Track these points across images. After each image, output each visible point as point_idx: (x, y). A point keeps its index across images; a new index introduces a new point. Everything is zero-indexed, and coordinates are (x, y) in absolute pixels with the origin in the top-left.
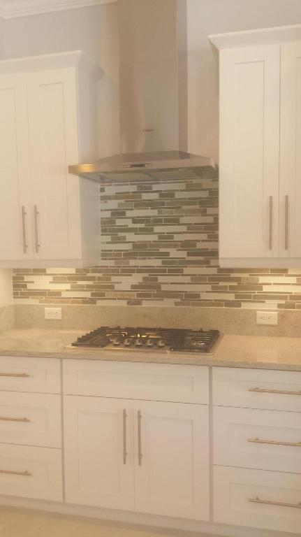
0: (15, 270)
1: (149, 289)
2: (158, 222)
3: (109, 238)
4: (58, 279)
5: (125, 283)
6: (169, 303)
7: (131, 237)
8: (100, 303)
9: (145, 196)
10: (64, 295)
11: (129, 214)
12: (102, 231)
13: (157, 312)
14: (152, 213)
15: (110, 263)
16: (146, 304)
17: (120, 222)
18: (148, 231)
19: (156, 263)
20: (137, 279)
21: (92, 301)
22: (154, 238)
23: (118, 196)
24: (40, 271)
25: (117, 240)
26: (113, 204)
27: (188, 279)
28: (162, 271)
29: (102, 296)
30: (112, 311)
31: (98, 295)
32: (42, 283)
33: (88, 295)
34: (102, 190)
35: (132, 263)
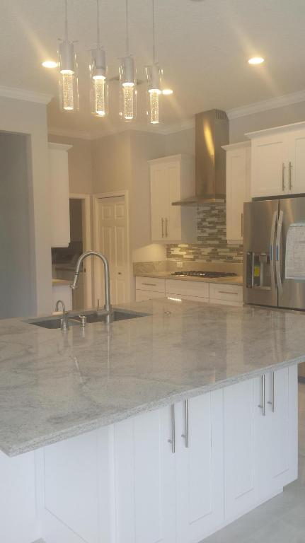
0: (168, 245)
1: (214, 255)
2: (217, 223)
3: (200, 231)
4: (182, 249)
5: (207, 251)
6: (221, 261)
7: (208, 231)
8: (197, 261)
9: (213, 212)
10: (185, 257)
11: (207, 220)
12: (198, 227)
13: (217, 264)
14: (215, 219)
15: (200, 242)
16: (213, 261)
17: (204, 224)
18: (214, 228)
19: (216, 242)
20: (209, 250)
21: (193, 260)
22: (215, 231)
23: (204, 212)
24: (176, 246)
25: (203, 232)
26: (201, 216)
27: (228, 250)
28: (219, 246)
29: (197, 258)
30: (201, 264)
31: (196, 258)
32: (176, 251)
33: (192, 257)
34: (198, 209)
35: (209, 242)
